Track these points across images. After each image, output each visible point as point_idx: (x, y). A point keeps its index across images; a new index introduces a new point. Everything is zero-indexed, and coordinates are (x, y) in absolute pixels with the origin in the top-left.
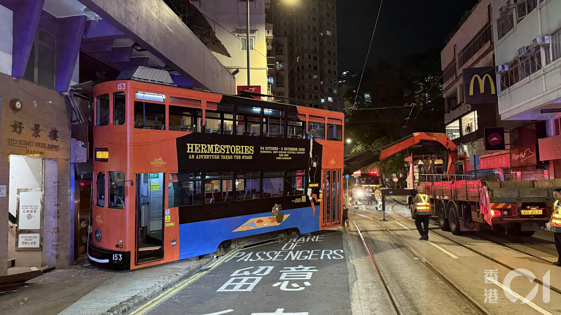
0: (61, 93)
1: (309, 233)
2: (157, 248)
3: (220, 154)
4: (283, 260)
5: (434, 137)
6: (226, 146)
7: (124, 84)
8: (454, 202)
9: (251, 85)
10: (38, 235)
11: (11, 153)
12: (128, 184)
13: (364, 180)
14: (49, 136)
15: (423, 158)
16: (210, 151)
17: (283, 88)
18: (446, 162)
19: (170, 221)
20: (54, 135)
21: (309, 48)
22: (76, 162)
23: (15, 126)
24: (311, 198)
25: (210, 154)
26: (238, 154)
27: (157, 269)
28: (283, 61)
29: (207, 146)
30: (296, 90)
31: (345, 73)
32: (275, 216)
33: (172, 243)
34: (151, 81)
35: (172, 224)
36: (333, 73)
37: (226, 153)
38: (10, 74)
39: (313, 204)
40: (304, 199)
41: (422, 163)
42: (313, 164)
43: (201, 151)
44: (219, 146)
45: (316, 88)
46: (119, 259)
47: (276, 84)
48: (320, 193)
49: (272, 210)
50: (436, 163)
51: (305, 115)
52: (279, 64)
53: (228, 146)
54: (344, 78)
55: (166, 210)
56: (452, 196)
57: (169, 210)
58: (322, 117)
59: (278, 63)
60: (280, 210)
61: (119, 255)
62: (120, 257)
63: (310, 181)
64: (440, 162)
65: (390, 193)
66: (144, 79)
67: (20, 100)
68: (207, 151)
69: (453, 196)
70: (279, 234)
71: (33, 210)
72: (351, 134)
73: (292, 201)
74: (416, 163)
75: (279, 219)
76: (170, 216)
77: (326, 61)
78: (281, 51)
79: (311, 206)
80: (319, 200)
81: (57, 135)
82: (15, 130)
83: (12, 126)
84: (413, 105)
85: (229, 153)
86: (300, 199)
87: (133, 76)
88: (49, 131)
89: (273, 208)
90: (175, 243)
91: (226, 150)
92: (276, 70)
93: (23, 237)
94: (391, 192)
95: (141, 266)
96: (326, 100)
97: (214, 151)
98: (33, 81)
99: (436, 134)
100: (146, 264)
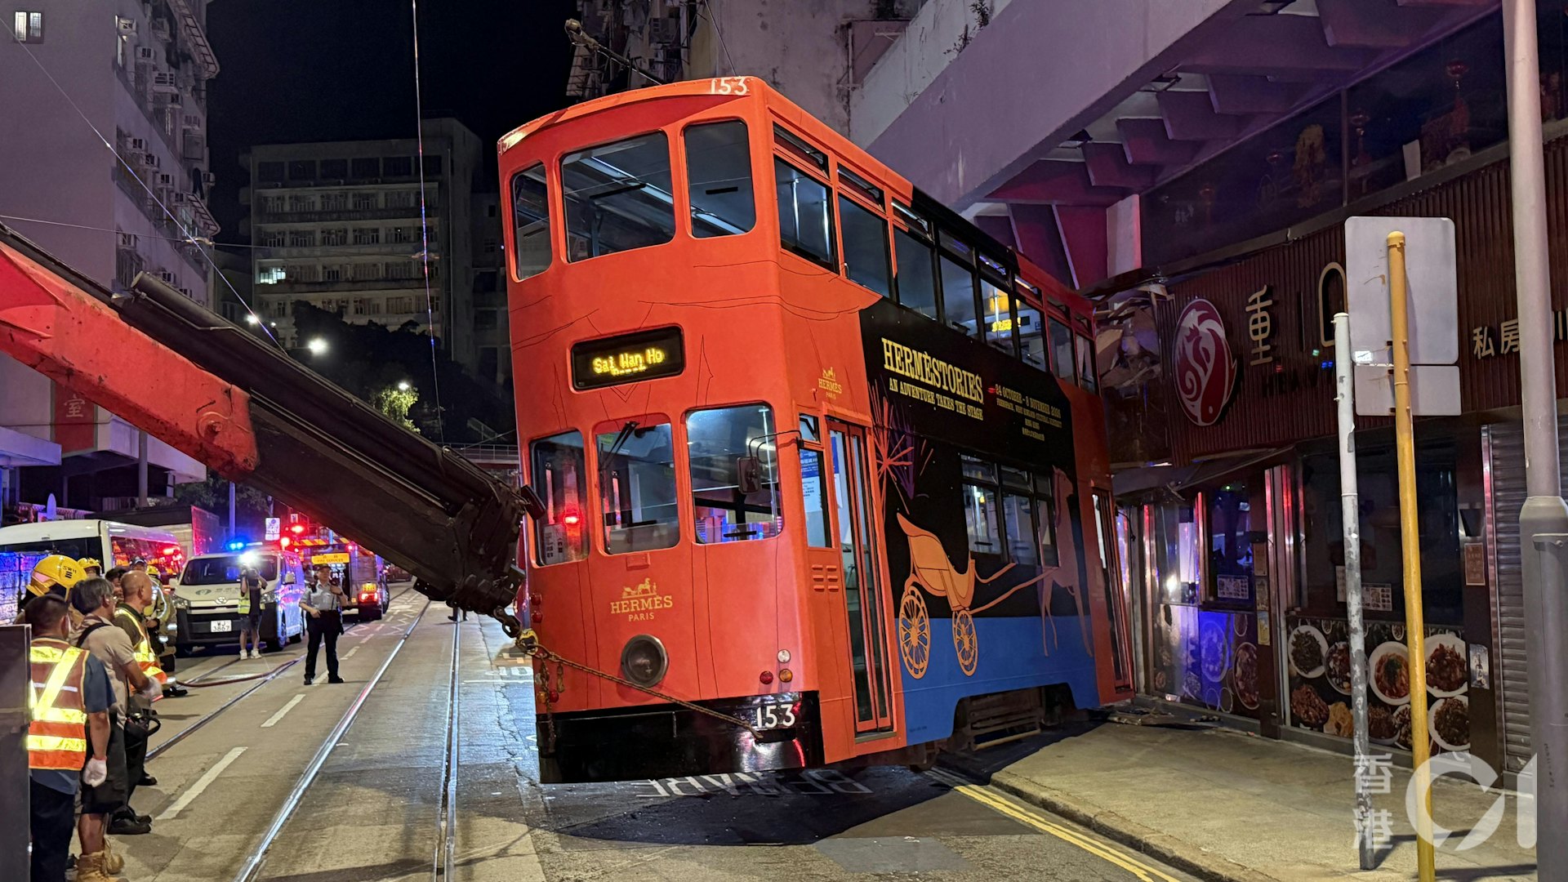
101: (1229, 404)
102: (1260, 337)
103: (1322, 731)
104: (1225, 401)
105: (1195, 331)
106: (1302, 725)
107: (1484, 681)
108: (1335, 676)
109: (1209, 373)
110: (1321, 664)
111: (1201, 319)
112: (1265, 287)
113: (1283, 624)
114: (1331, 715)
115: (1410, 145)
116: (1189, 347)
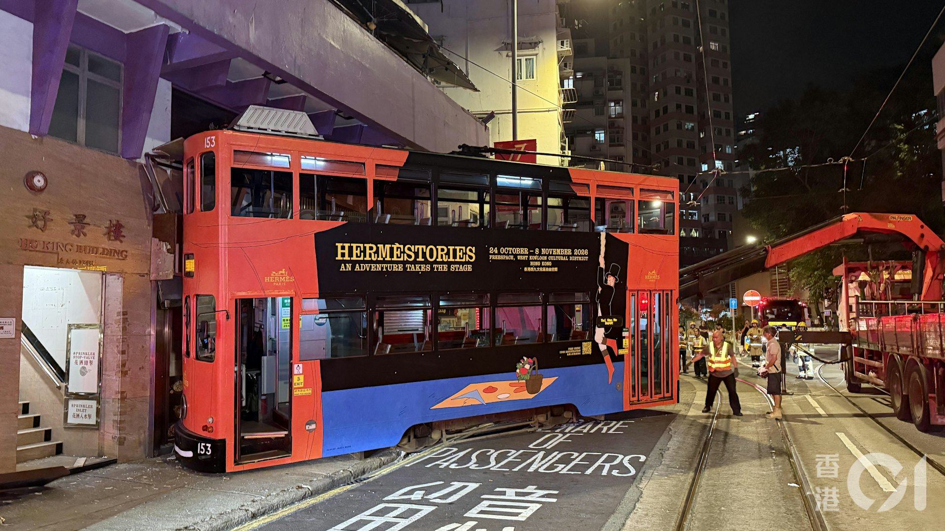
0: (131, 160)
1: (602, 415)
2: (282, 434)
3: (404, 263)
4: (511, 470)
5: (890, 222)
6: (417, 247)
7: (213, 137)
8: (918, 360)
9: (519, 138)
10: (94, 403)
11: (26, 262)
12: (221, 316)
13: (772, 313)
14: (105, 235)
15: (869, 267)
16: (384, 256)
17: (622, 148)
18: (918, 275)
19: (302, 386)
20: (116, 231)
21: (676, 74)
22: (158, 279)
23: (34, 218)
24: (603, 348)
25: (384, 262)
26: (443, 263)
27: (275, 474)
28: (622, 100)
29: (378, 248)
30: (653, 150)
31: (751, 116)
32: (524, 381)
33: (307, 426)
34: (272, 130)
35: (308, 391)
36: (723, 116)
37: (418, 260)
38: (26, 128)
39: (607, 358)
40: (587, 348)
41: (867, 278)
42: (606, 280)
43: (365, 256)
44: (402, 246)
45: (691, 145)
46: (207, 452)
47: (610, 142)
48: (624, 337)
49: (517, 369)
50: (897, 277)
51: (588, 185)
52: (615, 106)
53: (420, 247)
54: (751, 125)
55: (296, 366)
56: (913, 347)
57: (301, 365)
58: (629, 188)
59: (613, 104)
60: (534, 369)
61: (207, 445)
62: (209, 449)
63: (600, 314)
64: (907, 275)
65: (797, 339)
66: (259, 129)
67: (41, 173)
68: (378, 257)
69: (915, 346)
70: (535, 416)
71: (89, 360)
72: (755, 227)
73: (561, 352)
74: (853, 278)
75: (533, 386)
76: (303, 376)
77: (709, 96)
78: (619, 82)
79: (604, 362)
80: (621, 352)
81: (122, 232)
82: (35, 224)
83: (28, 217)
84: (844, 161)
85: (423, 260)
86: (579, 348)
87: (238, 123)
88: (106, 226)
89: (519, 365)
90: (313, 426)
91: (417, 254)
92: (610, 117)
93: (75, 405)
94: (800, 337)
95: (246, 467)
96: (712, 166)
97: (392, 256)
98: (76, 141)
99: (896, 216)
100: (256, 463)
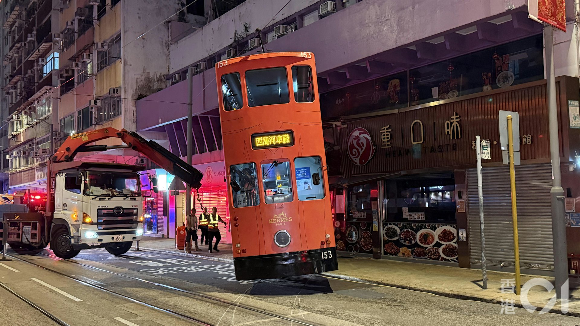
101: (371, 159)
102: (386, 140)
103: (397, 256)
104: (370, 159)
105: (357, 137)
106: (388, 255)
107: (464, 239)
108: (403, 239)
109: (363, 150)
110: (397, 236)
111: (360, 134)
112: (389, 125)
113: (382, 225)
114: (401, 251)
115: (435, 88)
116: (355, 143)
